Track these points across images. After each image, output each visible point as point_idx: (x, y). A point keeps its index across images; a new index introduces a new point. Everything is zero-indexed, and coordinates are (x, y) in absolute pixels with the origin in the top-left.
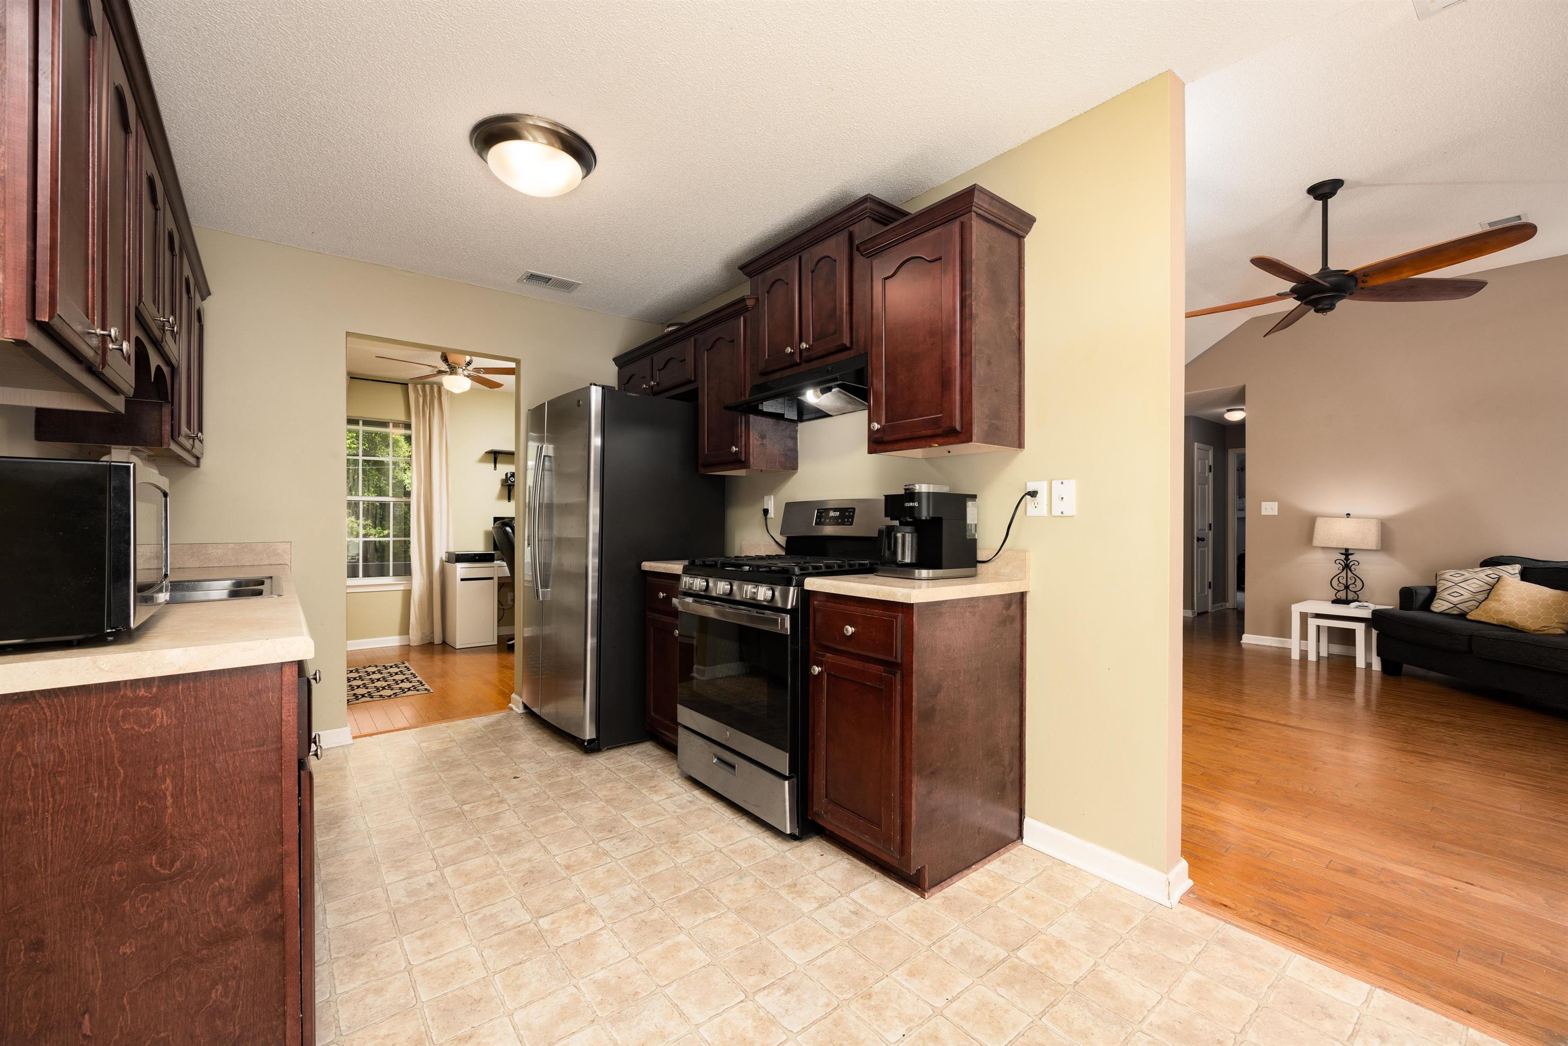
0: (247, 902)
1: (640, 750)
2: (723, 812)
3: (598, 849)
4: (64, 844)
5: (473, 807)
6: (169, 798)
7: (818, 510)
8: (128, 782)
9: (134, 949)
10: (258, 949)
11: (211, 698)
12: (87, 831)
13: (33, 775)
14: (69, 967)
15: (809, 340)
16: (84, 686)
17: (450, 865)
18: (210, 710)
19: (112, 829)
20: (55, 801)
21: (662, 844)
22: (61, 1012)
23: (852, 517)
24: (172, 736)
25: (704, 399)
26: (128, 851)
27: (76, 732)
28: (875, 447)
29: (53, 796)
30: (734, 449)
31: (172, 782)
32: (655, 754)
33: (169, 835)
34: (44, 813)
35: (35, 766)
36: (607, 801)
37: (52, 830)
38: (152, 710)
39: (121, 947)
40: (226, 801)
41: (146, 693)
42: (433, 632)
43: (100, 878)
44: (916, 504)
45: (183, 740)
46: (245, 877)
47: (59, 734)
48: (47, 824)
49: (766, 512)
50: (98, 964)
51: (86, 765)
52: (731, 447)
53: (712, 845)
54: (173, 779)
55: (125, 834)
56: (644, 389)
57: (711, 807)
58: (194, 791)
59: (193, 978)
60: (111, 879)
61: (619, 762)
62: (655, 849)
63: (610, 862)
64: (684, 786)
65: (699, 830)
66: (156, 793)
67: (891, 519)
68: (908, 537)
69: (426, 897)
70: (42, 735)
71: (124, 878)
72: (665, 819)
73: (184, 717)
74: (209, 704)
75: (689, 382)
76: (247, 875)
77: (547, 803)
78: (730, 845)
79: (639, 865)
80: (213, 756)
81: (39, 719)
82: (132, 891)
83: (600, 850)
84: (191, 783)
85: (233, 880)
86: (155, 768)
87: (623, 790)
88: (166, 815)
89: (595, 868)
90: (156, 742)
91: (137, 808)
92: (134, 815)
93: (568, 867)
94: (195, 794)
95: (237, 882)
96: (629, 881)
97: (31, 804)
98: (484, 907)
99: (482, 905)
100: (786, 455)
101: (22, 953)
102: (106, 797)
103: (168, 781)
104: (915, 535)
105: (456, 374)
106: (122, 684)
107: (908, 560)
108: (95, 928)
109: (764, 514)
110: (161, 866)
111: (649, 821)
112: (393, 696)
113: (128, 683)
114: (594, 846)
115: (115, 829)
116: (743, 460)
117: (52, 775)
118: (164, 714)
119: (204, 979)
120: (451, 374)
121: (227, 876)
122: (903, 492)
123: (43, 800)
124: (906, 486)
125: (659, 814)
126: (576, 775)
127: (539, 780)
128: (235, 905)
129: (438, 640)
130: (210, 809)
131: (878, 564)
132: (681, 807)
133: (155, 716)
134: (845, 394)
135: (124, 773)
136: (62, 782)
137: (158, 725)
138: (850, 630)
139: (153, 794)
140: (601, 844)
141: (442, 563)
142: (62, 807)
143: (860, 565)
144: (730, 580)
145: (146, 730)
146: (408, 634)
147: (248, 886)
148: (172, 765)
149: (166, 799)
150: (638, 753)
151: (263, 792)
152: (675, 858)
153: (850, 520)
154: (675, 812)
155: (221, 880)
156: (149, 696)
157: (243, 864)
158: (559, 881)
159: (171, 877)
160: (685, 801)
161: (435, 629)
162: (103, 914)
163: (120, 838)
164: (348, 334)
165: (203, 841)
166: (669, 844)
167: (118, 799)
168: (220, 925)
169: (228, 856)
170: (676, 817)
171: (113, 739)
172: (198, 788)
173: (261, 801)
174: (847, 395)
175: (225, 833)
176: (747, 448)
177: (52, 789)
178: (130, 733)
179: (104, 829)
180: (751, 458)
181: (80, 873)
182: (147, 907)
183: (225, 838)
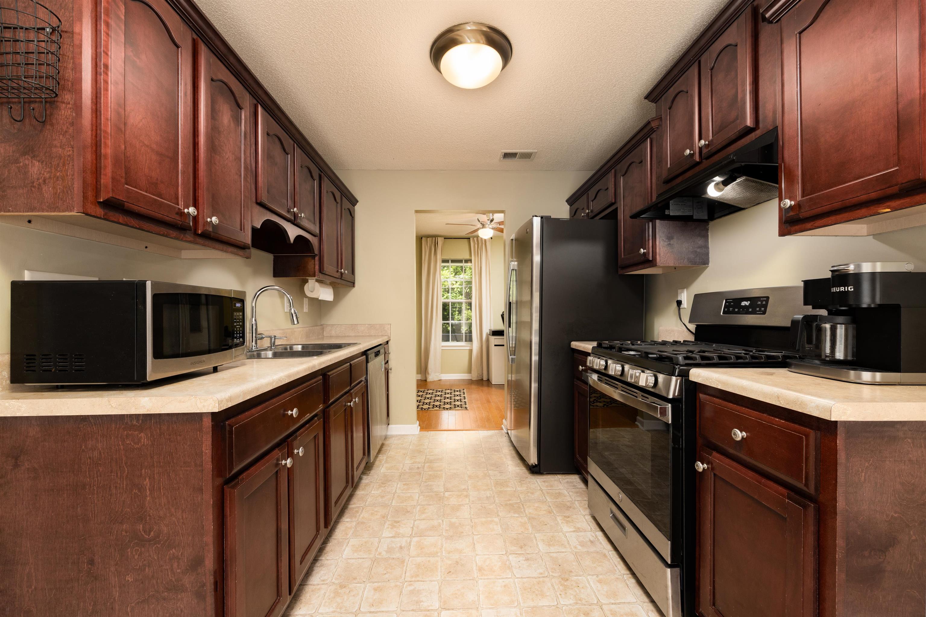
0: (187, 569)
1: (569, 480)
2: (616, 563)
3: (506, 561)
4: (102, 506)
5: (450, 495)
6: (148, 491)
7: (726, 300)
8: (129, 476)
9: (132, 579)
10: (193, 602)
11: (168, 431)
12: (111, 502)
13: (89, 463)
14: (105, 580)
15: (709, 137)
16: (109, 415)
17: (418, 536)
18: (167, 438)
19: (122, 503)
20: (98, 480)
21: (554, 577)
22: (101, 605)
23: (766, 306)
24: (149, 452)
25: (621, 216)
26: (129, 518)
27: (106, 442)
28: (789, 228)
29: (97, 477)
30: (642, 251)
31: (149, 481)
32: (579, 487)
33: (148, 514)
34: (94, 486)
35: (90, 458)
36: (529, 519)
37: (97, 497)
38: (140, 433)
39: (127, 576)
40: (175, 499)
41: (137, 423)
42: (483, 374)
43: (117, 531)
44: (851, 289)
45: (154, 456)
46: (186, 552)
47: (99, 441)
48: (95, 493)
49: (679, 303)
50: (117, 582)
51: (111, 462)
52: (639, 250)
53: (596, 596)
54: (149, 479)
55: (128, 508)
56: (583, 216)
57: (607, 553)
58: (160, 489)
59: (161, 608)
60: (122, 533)
61: (551, 486)
62: (547, 580)
63: (509, 578)
64: (591, 524)
65: (589, 575)
66: (142, 486)
67: (813, 308)
68: (841, 331)
69: (394, 557)
70: (92, 441)
71: (128, 534)
72: (566, 552)
73: (154, 441)
74: (166, 434)
75: (612, 204)
76: (187, 551)
77: (491, 507)
78: (612, 604)
79: (529, 590)
80: (169, 468)
81: (91, 432)
82: (131, 543)
83: (507, 563)
84: (158, 484)
85: (180, 552)
86: (141, 470)
87: (545, 512)
88: (146, 501)
89: (497, 579)
90: (141, 454)
91: (133, 493)
92: (132, 497)
93: (480, 569)
94: (160, 491)
95: (182, 554)
96: (516, 604)
97: (88, 479)
98: (418, 581)
99: (418, 579)
100: (696, 252)
101: (86, 564)
102: (119, 483)
103: (147, 480)
104: (851, 327)
105: (485, 227)
106: (126, 416)
107: (840, 355)
108: (115, 561)
109: (677, 305)
110: (145, 532)
111: (552, 549)
112: (449, 409)
113: (129, 416)
114: (505, 557)
115: (124, 503)
116: (651, 259)
117: (96, 465)
118: (145, 438)
119: (166, 611)
120: (483, 228)
121: (177, 549)
122: (829, 275)
123: (93, 478)
124: (833, 267)
125: (563, 544)
126: (519, 489)
127: (495, 486)
128: (181, 569)
129: (485, 378)
130: (168, 502)
131: (796, 358)
132: (582, 544)
133: (141, 438)
134: (753, 182)
135: (127, 470)
136: (101, 470)
137: (142, 444)
138: (739, 435)
139: (140, 486)
140: (511, 557)
141: (488, 335)
142: (101, 485)
143: (768, 357)
144: (623, 363)
145: (137, 446)
146: (471, 373)
147: (187, 558)
148: (149, 470)
149: (146, 491)
150: (567, 482)
151: (195, 498)
152: (559, 596)
153: (763, 309)
154: (575, 547)
155: (174, 550)
156: (138, 425)
157: (185, 543)
158: (470, 580)
159: (150, 541)
160: (588, 539)
161: (484, 372)
162: (119, 554)
163: (126, 510)
164: (417, 212)
165: (164, 522)
166: (560, 580)
167: (124, 486)
168: (174, 580)
169: (177, 535)
170: (574, 553)
171: (122, 449)
172: (162, 488)
173: (194, 504)
174: (756, 182)
175: (175, 520)
176: (654, 249)
177: (97, 473)
178: (129, 446)
179: (119, 502)
180: (658, 257)
181: (109, 525)
182: (138, 556)
183: (175, 523)
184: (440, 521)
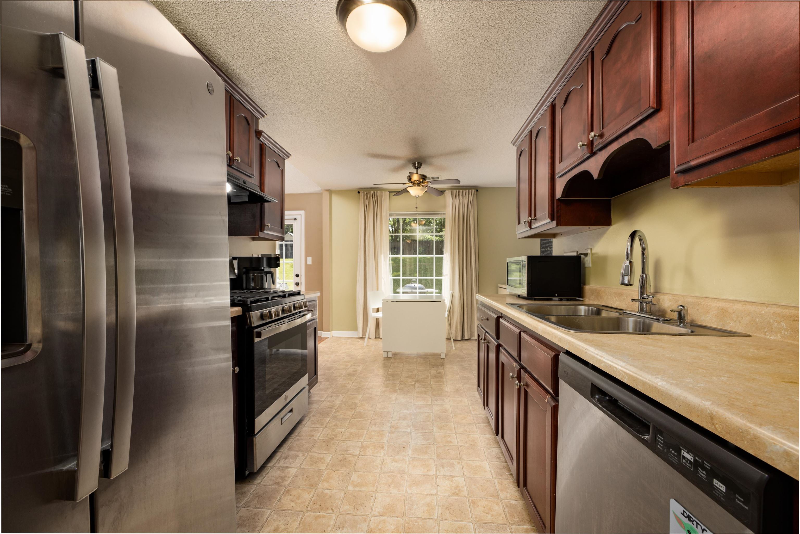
83: (362, 450)
114: (362, 454)
140: (357, 453)
184: (409, 491)
